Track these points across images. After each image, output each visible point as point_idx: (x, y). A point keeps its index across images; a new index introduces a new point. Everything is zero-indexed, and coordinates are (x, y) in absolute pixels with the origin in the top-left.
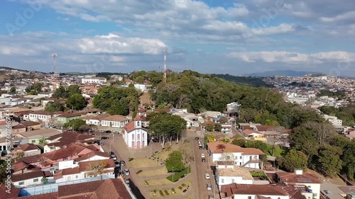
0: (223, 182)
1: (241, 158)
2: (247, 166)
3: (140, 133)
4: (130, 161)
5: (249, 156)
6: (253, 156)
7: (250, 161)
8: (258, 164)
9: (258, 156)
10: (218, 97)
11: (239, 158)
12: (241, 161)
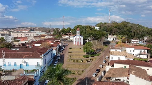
0: (112, 59)
1: (134, 51)
2: (138, 56)
3: (79, 37)
4: (70, 49)
5: (139, 51)
6: (142, 51)
7: (141, 54)
8: (146, 56)
9: (146, 51)
10: (138, 32)
11: (132, 51)
12: (134, 53)
